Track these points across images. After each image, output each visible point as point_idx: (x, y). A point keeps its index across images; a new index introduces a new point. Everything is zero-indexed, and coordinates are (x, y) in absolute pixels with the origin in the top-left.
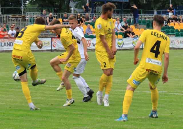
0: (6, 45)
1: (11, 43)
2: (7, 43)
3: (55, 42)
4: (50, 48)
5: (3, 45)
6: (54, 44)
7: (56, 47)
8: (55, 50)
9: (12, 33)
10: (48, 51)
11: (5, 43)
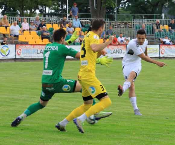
0: (115, 52)
1: (120, 50)
2: (117, 50)
3: (163, 49)
4: (158, 56)
5: (112, 52)
6: (163, 51)
7: (164, 54)
8: (164, 57)
9: (121, 40)
10: (157, 59)
11: (114, 50)
